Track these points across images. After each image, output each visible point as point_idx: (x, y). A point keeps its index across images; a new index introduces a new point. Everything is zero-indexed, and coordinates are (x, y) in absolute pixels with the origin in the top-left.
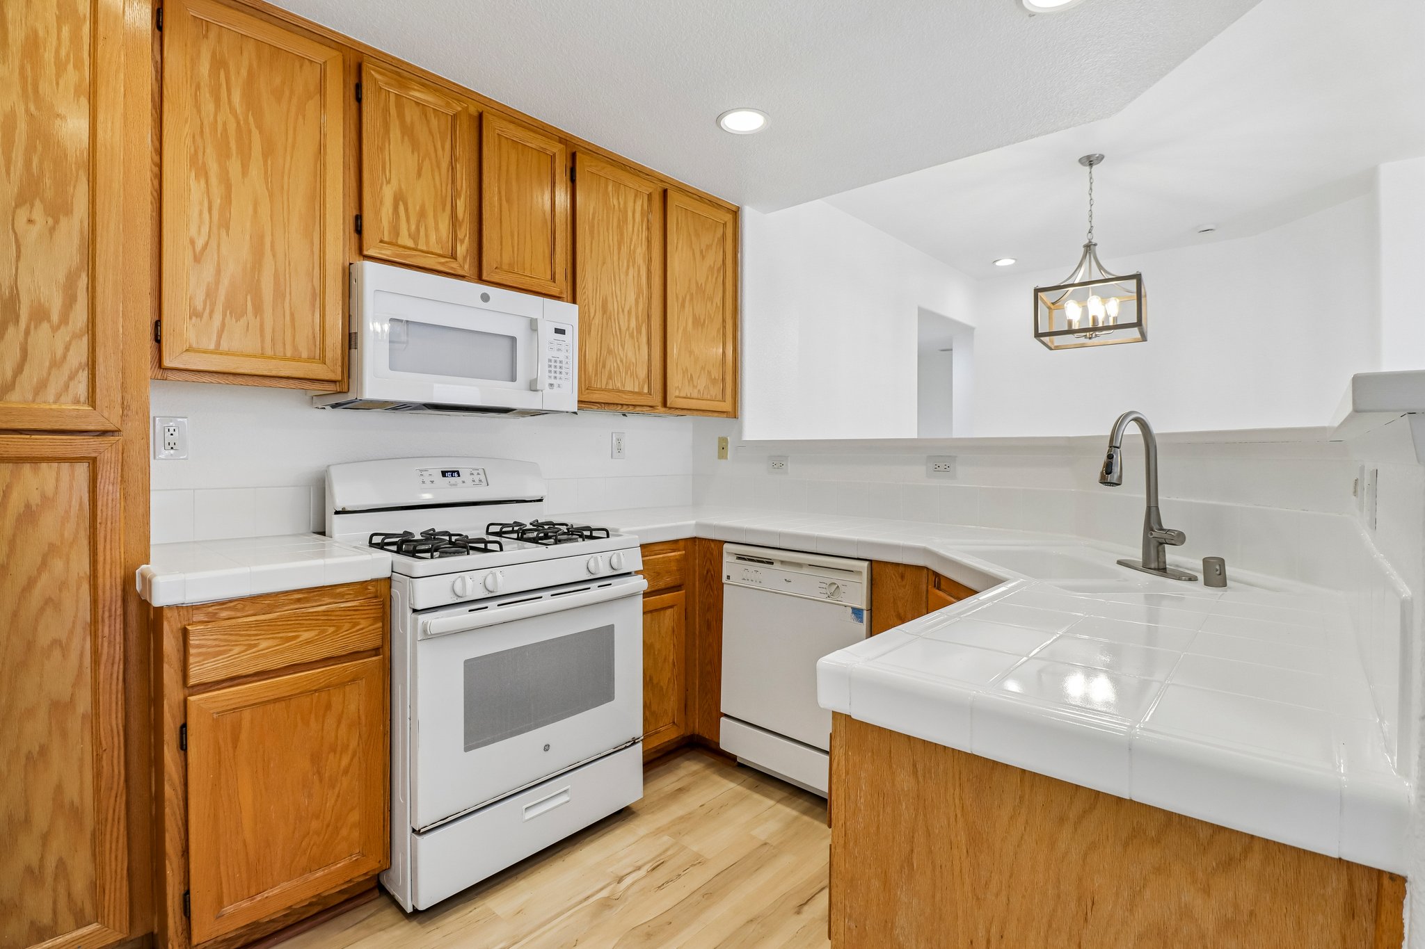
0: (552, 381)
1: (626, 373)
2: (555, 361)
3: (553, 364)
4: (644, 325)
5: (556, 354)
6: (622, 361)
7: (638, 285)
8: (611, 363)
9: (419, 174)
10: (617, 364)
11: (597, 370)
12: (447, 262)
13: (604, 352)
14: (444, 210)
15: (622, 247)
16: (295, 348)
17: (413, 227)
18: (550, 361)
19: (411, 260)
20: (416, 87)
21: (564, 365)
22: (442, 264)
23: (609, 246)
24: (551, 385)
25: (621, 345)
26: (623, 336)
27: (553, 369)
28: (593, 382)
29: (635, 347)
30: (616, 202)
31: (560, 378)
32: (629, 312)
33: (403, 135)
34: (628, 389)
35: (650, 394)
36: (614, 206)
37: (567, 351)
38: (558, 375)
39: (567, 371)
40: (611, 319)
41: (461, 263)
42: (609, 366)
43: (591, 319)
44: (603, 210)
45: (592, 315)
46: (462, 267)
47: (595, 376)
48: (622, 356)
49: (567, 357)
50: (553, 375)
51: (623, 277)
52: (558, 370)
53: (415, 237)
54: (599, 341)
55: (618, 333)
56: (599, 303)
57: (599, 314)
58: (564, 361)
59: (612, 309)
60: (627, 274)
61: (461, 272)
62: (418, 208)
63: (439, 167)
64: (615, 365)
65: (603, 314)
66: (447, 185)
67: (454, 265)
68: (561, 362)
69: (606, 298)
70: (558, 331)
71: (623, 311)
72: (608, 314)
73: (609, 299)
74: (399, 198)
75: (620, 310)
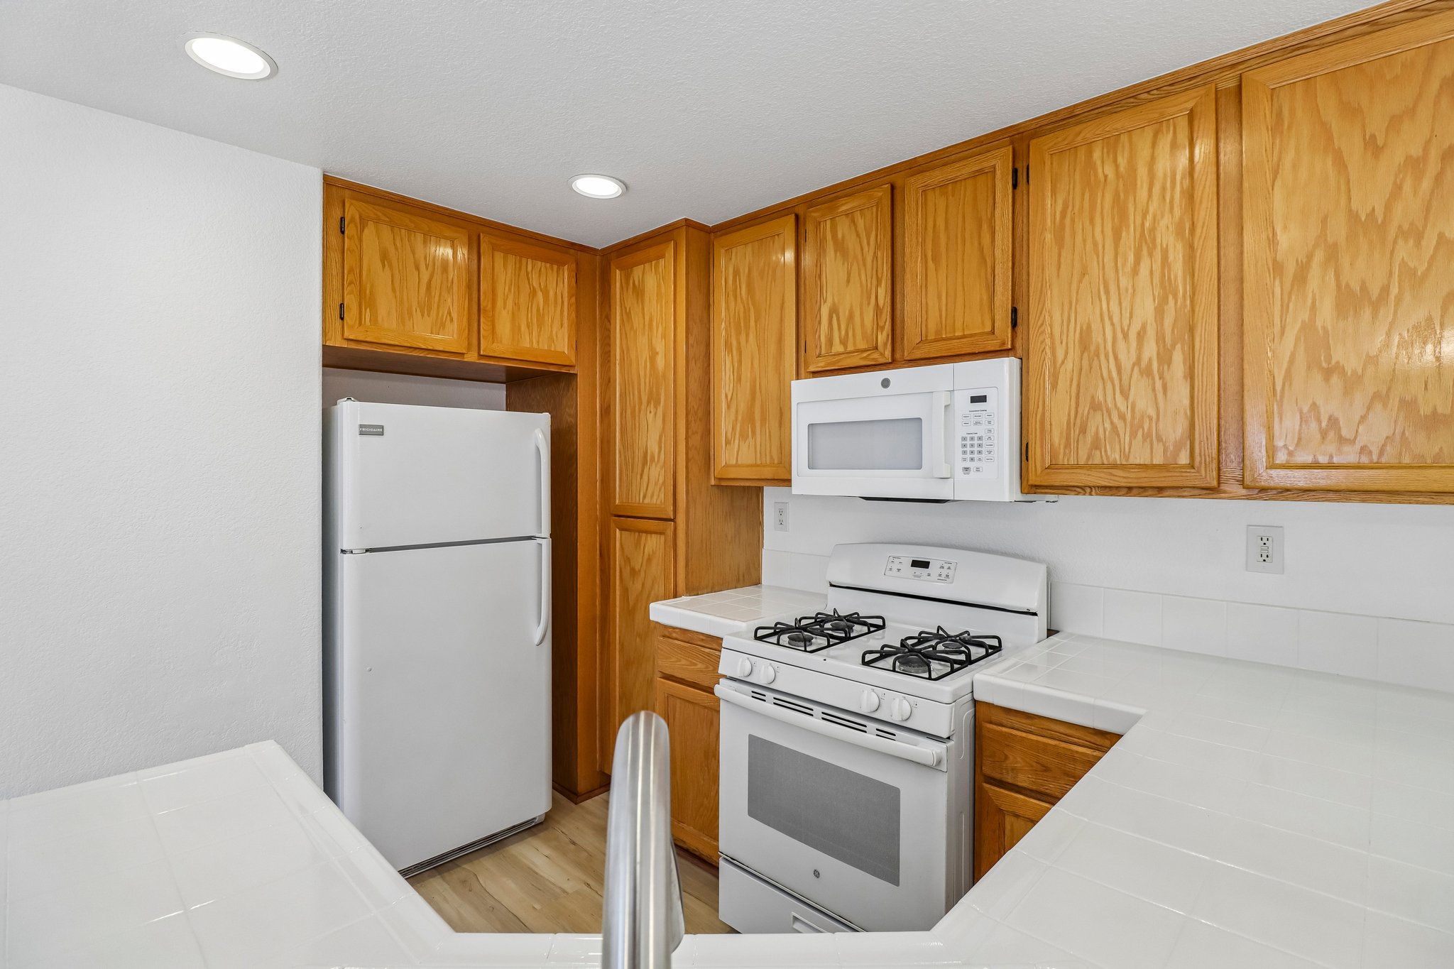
0: (968, 464)
1: (1133, 435)
2: (972, 439)
3: (968, 442)
4: (1178, 347)
5: (973, 429)
6: (1122, 417)
7: (1162, 282)
8: (1097, 424)
9: (848, 281)
10: (1112, 423)
11: (1068, 438)
12: (869, 355)
13: (1085, 408)
14: (869, 304)
15: (1124, 234)
16: (771, 457)
17: (843, 333)
18: (964, 439)
19: (840, 364)
20: (844, 202)
21: (984, 442)
22: (865, 358)
23: (1095, 244)
24: (967, 469)
25: (1122, 392)
26: (1125, 377)
27: (968, 449)
28: (1061, 457)
29: (1154, 390)
30: (1109, 170)
31: (980, 459)
32: (1141, 336)
33: (836, 251)
34: (1138, 462)
35: (1193, 467)
36: (1106, 177)
37: (989, 422)
38: (976, 456)
39: (989, 448)
40: (1098, 356)
41: (882, 352)
42: (1094, 429)
43: (1058, 365)
44: (1083, 194)
45: (1060, 359)
46: (882, 355)
47: (1066, 447)
48: (1123, 408)
49: (990, 431)
50: (968, 456)
51: (1124, 282)
52: (976, 449)
53: (844, 342)
54: (1074, 395)
55: (1114, 374)
56: (1074, 337)
57: (1074, 354)
58: (985, 437)
59: (1100, 340)
60: (1135, 272)
61: (882, 360)
62: (847, 313)
63: (865, 265)
64: (1108, 425)
65: (1082, 353)
66: (872, 278)
67: (876, 355)
68: (980, 438)
69: (1089, 326)
70: (975, 400)
71: (1126, 336)
72: (1092, 348)
73: (1096, 326)
74: (834, 311)
75: (1120, 335)
